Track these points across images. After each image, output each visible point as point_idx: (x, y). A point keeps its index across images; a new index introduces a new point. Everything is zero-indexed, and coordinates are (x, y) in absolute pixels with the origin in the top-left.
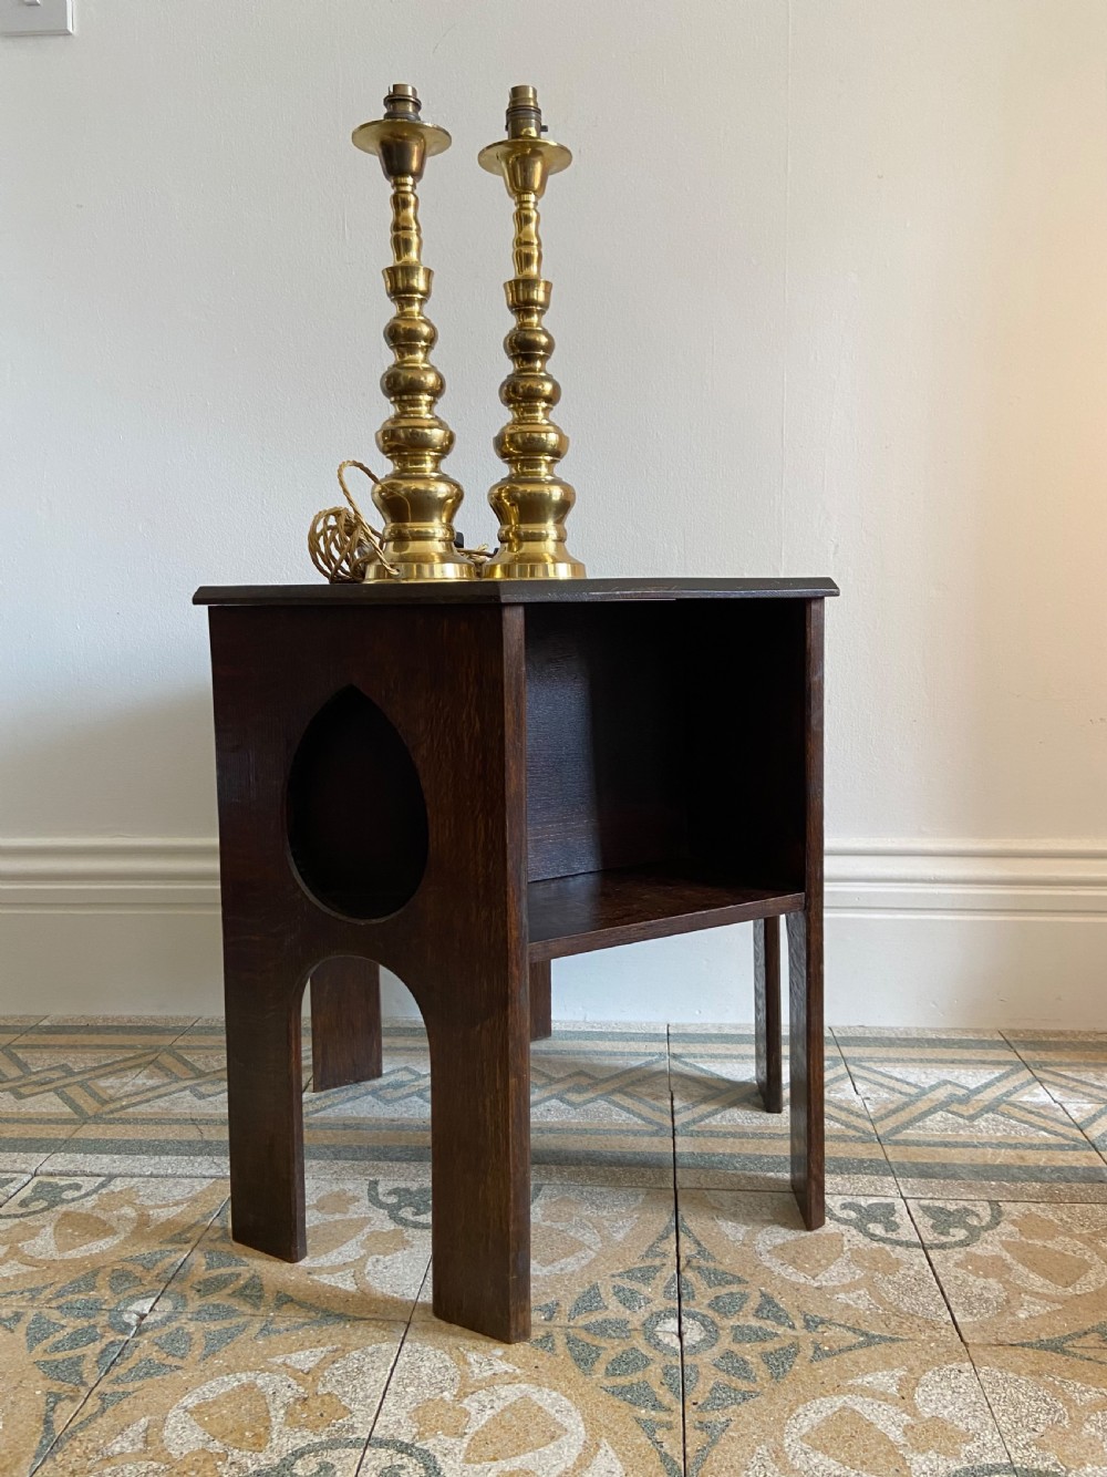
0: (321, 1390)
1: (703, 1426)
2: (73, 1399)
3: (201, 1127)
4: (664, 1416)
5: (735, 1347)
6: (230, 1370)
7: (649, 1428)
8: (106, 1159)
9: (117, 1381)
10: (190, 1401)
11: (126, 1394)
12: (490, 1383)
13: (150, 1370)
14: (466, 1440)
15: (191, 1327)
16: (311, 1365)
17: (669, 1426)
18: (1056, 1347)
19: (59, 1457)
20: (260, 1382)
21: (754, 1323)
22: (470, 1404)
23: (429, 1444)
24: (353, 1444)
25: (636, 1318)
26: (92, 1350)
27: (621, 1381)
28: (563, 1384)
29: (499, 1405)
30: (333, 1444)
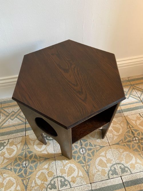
0: (50, 171)
1: (88, 165)
2: (24, 180)
3: (15, 127)
4: (84, 165)
5: (88, 152)
6: (39, 171)
7: (83, 166)
8: (6, 136)
9: (28, 176)
10: (37, 176)
11: (30, 178)
12: (66, 165)
13: (31, 173)
14: (66, 174)
15: (32, 165)
16: (47, 167)
17: (85, 166)
18: (118, 144)
19: (28, 188)
20: (43, 171)
21: (89, 147)
22: (65, 168)
23: (63, 175)
24: (56, 178)
25: (78, 150)
26: (23, 171)
27: (79, 160)
28: (73, 162)
29: (68, 167)
30: (54, 178)
